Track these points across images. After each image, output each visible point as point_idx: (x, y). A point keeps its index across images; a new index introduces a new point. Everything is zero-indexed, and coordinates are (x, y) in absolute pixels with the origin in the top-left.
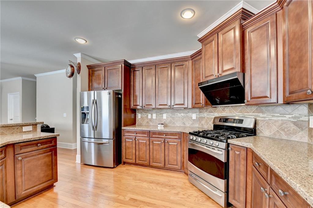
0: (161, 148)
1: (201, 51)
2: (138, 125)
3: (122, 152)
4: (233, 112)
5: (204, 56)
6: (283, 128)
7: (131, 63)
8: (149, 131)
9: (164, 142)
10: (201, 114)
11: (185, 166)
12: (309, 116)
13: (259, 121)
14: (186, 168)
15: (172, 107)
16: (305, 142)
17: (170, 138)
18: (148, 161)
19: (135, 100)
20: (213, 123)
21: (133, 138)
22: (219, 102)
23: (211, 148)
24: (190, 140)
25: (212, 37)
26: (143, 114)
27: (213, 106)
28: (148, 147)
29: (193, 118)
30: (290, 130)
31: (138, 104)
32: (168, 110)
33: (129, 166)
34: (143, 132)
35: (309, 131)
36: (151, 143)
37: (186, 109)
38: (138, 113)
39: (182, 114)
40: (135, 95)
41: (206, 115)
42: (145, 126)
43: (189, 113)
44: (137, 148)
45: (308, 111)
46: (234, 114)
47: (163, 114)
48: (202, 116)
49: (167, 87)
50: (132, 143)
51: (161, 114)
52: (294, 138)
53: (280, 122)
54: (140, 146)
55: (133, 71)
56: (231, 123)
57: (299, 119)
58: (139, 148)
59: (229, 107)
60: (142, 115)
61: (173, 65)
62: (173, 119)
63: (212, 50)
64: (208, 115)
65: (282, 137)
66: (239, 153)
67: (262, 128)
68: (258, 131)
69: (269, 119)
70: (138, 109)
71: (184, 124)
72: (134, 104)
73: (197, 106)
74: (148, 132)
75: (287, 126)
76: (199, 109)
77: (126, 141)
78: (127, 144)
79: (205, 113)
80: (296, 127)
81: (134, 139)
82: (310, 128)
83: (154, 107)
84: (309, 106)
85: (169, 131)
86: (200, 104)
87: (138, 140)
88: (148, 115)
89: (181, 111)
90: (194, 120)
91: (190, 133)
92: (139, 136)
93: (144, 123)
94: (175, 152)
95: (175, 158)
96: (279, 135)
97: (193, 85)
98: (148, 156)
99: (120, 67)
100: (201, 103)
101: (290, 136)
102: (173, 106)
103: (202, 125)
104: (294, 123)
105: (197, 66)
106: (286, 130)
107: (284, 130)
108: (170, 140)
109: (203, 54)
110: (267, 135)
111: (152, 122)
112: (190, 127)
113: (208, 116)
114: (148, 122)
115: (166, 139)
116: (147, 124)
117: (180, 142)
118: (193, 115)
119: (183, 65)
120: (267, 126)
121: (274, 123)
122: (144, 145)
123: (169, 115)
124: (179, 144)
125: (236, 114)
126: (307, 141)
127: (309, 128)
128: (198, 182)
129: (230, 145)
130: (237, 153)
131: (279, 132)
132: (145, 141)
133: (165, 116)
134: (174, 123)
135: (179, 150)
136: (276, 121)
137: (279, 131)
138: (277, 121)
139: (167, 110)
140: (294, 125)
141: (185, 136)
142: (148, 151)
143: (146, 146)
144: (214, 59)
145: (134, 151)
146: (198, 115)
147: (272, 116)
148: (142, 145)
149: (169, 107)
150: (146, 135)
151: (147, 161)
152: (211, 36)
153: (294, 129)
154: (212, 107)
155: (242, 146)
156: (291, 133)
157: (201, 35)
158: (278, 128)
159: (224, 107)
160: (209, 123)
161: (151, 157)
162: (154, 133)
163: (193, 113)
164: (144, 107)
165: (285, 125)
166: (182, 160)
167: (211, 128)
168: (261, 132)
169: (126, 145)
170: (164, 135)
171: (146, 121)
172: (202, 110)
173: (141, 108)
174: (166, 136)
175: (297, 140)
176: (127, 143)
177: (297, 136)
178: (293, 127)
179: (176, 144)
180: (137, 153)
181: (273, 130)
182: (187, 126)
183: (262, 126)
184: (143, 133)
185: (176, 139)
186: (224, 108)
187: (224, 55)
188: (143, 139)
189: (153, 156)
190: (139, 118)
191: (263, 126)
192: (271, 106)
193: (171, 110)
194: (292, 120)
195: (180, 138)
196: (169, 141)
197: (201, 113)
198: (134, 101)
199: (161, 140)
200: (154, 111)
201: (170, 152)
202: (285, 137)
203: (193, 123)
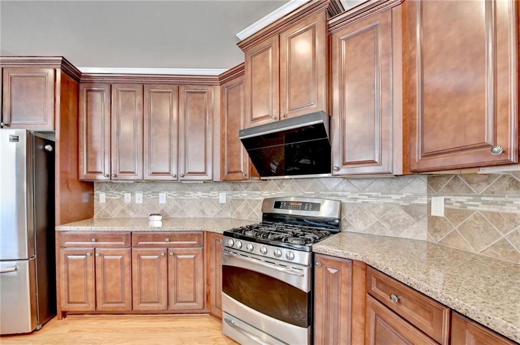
0: (159, 269)
1: (244, 66)
2: (99, 219)
3: (57, 289)
4: (299, 189)
5: (249, 77)
6: (387, 218)
7: (82, 72)
8: (129, 233)
9: (167, 255)
10: (237, 194)
11: (213, 301)
12: (429, 196)
13: (346, 206)
14: (216, 306)
15: (182, 178)
16: (424, 239)
17: (179, 246)
18: (128, 302)
19: (91, 160)
20: (262, 210)
21: (87, 251)
22: (277, 170)
23: (277, 265)
24: (227, 249)
25: (267, 41)
26: (112, 193)
27: (262, 178)
28: (127, 270)
29: (221, 202)
30: (399, 221)
31: (99, 170)
32: (170, 186)
33: (79, 319)
34: (115, 237)
35: (429, 222)
36: (135, 261)
37: (206, 184)
38: (99, 190)
39: (200, 194)
40: (92, 149)
41: (245, 195)
42: (118, 219)
43: (212, 190)
44: (99, 275)
45: (428, 189)
46: (300, 194)
47: (158, 193)
48: (237, 197)
49: (170, 136)
50: (86, 265)
51: (153, 193)
52: (404, 234)
53: (382, 207)
54: (107, 270)
55: (88, 91)
56: (298, 210)
57: (412, 202)
58: (104, 274)
59: (291, 181)
60: (110, 194)
61: (182, 89)
62: (181, 203)
63: (268, 67)
64: (249, 195)
65: (384, 233)
66: (336, 271)
67: (350, 218)
68: (344, 224)
69: (363, 202)
70: (100, 182)
71: (204, 213)
72: (89, 170)
73: (233, 178)
74: (127, 235)
75: (393, 214)
76: (231, 184)
77: (67, 261)
78: (72, 268)
79: (243, 192)
80: (408, 215)
81: (91, 254)
82: (432, 216)
83: (139, 177)
84: (429, 180)
85: (178, 230)
86: (240, 174)
87: (100, 255)
88: (123, 196)
89: (197, 188)
90: (222, 204)
91: (226, 234)
92: (105, 247)
93: (115, 214)
94: (192, 275)
95: (192, 286)
96: (380, 230)
97: (224, 135)
98: (127, 289)
99: (52, 74)
100: (241, 172)
101: (399, 230)
102: (183, 176)
103: (238, 213)
104: (407, 209)
105: (233, 98)
106: (391, 221)
107: (389, 220)
108: (180, 251)
109: (248, 73)
110: (360, 230)
111: (133, 210)
112: (214, 219)
113: (250, 198)
114: (123, 211)
115: (170, 249)
116: (121, 216)
117: (201, 252)
118: (220, 194)
119: (204, 93)
120: (359, 214)
121: (372, 210)
122: (116, 267)
123: (172, 196)
124: (199, 257)
125: (304, 193)
126: (425, 239)
127: (429, 217)
128: (245, 335)
129: (316, 255)
130: (333, 271)
131: (380, 224)
132: (120, 257)
133: (163, 198)
134: (182, 211)
135: (200, 269)
136: (374, 206)
137: (380, 222)
138: (377, 206)
139: (167, 185)
140: (404, 212)
141: (213, 240)
142: (128, 279)
143: (123, 268)
144: (272, 84)
145: (91, 283)
146: (229, 195)
147: (369, 197)
148: (113, 266)
149: (175, 179)
150: (123, 243)
151: (126, 302)
152: (265, 39)
153: (404, 218)
154: (260, 179)
155: (344, 257)
156: (399, 226)
157: (243, 35)
158: (379, 217)
159: (281, 180)
160: (252, 210)
161: (136, 292)
162: (143, 236)
163: (220, 190)
164: (116, 176)
165: (389, 213)
166: (205, 289)
167: (258, 219)
168: (350, 225)
169: (67, 271)
170: (167, 240)
171: (120, 208)
172: (238, 186)
173: (107, 178)
174: (170, 241)
175: (409, 237)
176: (70, 265)
177: (409, 230)
178: (403, 215)
179: (193, 256)
180: (100, 287)
181: (370, 220)
182: (209, 217)
183: (350, 215)
184: (113, 238)
185: (193, 246)
186: (281, 183)
187: (292, 78)
188: (114, 254)
189: (140, 289)
190: (101, 201)
191: (353, 215)
192: (367, 179)
193: (175, 186)
194: (401, 204)
195: (201, 245)
196: (178, 253)
197: (235, 192)
198: (89, 161)
199: (159, 251)
200: (139, 186)
201: (180, 275)
202: (390, 233)
203: (221, 211)
